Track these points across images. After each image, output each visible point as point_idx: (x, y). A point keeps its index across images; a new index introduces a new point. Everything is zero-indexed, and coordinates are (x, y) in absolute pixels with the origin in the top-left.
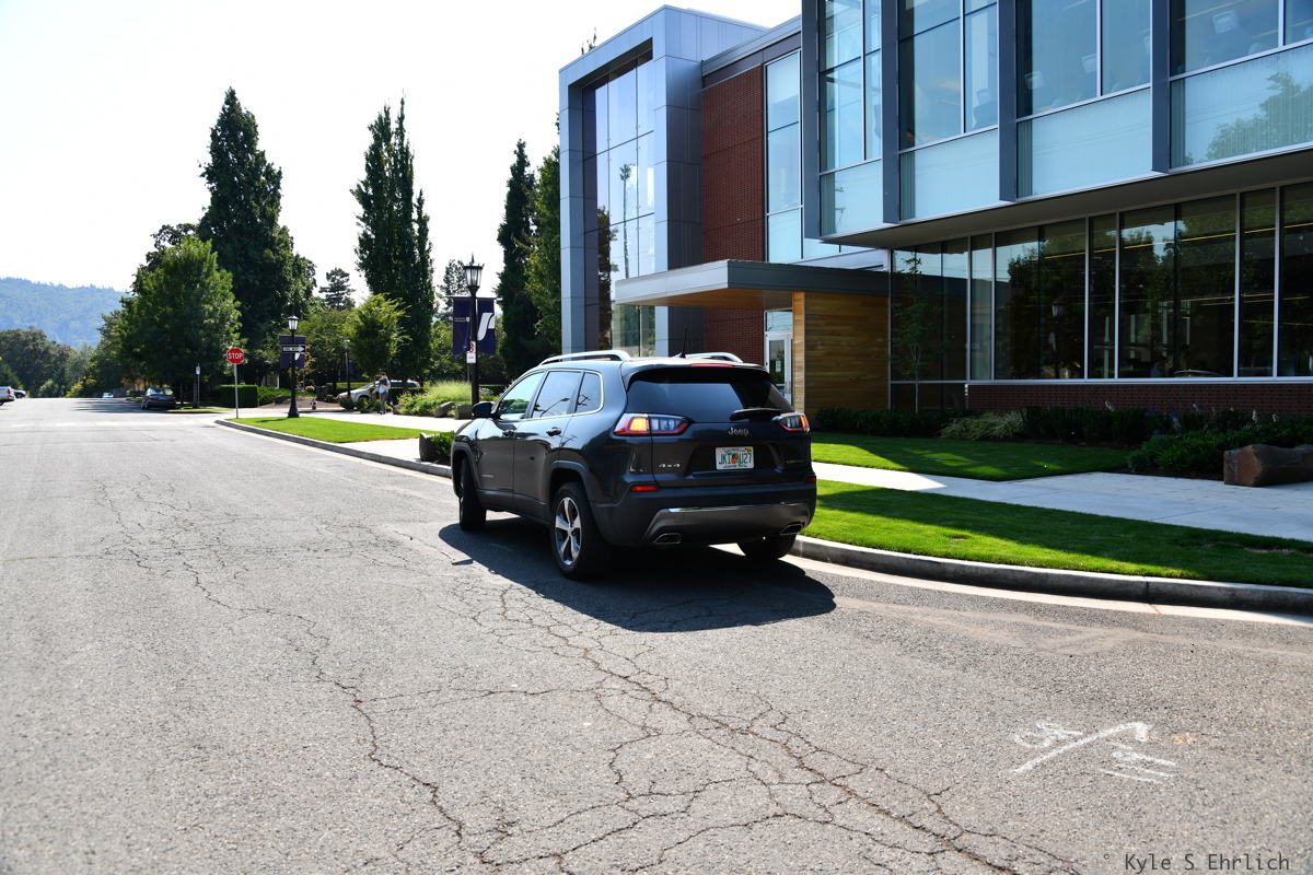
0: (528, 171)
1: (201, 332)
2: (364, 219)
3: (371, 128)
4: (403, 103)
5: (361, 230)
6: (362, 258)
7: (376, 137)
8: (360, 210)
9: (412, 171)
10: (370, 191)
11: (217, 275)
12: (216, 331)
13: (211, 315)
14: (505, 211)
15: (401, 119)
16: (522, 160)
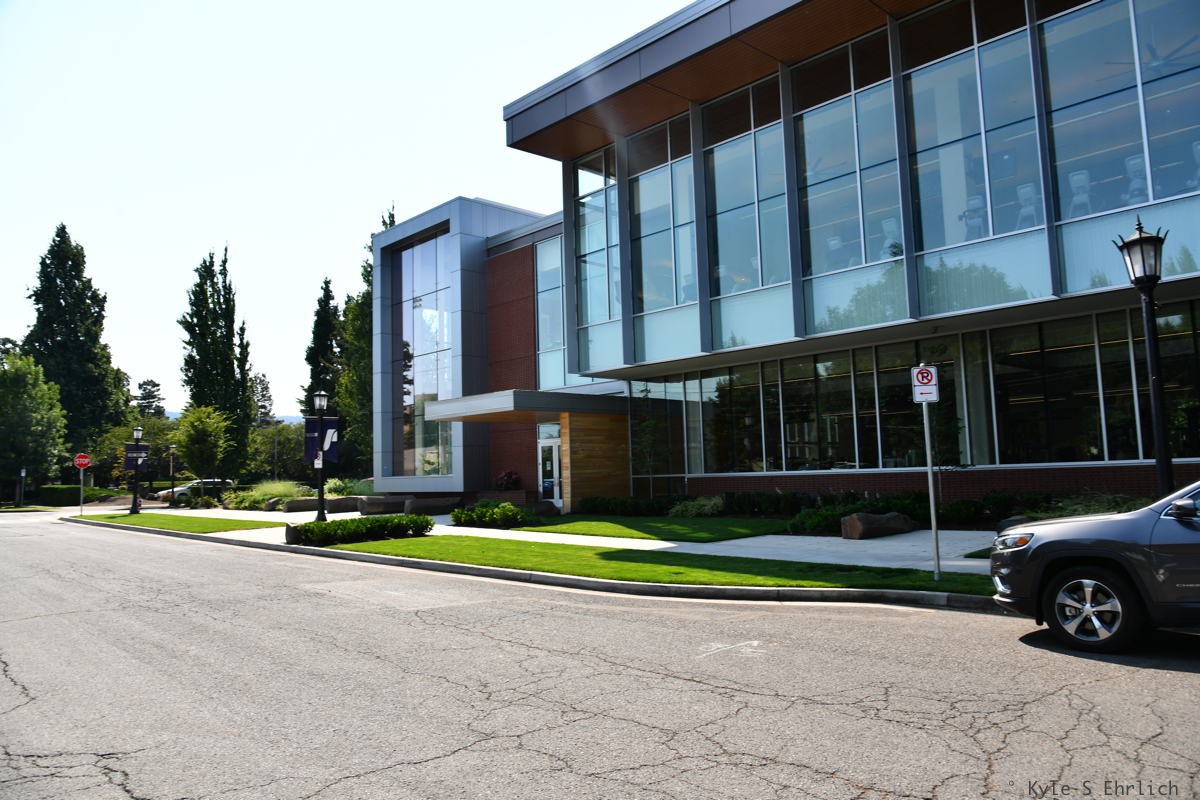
0: (332, 303)
1: (29, 438)
2: (189, 343)
3: (197, 270)
4: (226, 250)
5: (186, 353)
6: (187, 375)
7: (200, 275)
8: (187, 336)
9: (234, 305)
10: (195, 320)
11: (45, 387)
12: (43, 437)
13: (38, 424)
14: (312, 336)
15: (225, 262)
16: (328, 295)
